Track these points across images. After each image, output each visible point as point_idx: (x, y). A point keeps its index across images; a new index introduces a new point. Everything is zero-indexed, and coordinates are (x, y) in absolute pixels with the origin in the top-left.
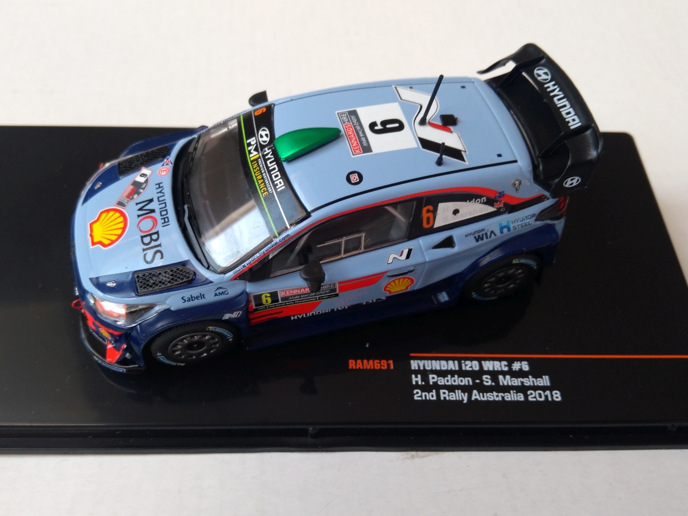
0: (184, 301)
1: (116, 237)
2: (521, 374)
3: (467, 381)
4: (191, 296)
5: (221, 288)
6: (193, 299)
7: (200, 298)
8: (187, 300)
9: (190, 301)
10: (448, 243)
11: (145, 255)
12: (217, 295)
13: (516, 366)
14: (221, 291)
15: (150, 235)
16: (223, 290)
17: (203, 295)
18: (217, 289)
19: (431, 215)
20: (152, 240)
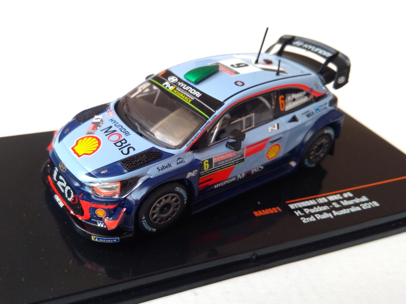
0: (159, 170)
1: (96, 148)
2: (349, 199)
3: (325, 208)
4: (163, 166)
5: (180, 158)
6: (164, 168)
7: (168, 167)
8: (160, 169)
9: (163, 170)
10: (294, 119)
11: (122, 152)
12: (178, 164)
13: (346, 195)
14: (180, 160)
15: (120, 141)
16: (181, 160)
17: (170, 164)
18: (178, 159)
19: (283, 101)
20: (122, 144)
